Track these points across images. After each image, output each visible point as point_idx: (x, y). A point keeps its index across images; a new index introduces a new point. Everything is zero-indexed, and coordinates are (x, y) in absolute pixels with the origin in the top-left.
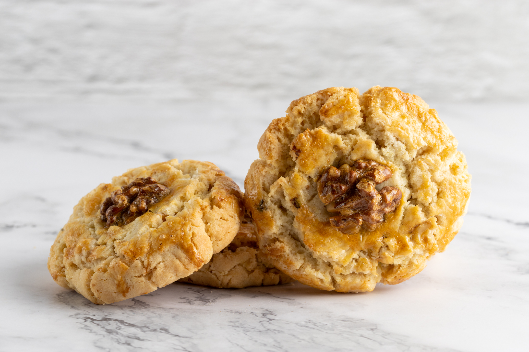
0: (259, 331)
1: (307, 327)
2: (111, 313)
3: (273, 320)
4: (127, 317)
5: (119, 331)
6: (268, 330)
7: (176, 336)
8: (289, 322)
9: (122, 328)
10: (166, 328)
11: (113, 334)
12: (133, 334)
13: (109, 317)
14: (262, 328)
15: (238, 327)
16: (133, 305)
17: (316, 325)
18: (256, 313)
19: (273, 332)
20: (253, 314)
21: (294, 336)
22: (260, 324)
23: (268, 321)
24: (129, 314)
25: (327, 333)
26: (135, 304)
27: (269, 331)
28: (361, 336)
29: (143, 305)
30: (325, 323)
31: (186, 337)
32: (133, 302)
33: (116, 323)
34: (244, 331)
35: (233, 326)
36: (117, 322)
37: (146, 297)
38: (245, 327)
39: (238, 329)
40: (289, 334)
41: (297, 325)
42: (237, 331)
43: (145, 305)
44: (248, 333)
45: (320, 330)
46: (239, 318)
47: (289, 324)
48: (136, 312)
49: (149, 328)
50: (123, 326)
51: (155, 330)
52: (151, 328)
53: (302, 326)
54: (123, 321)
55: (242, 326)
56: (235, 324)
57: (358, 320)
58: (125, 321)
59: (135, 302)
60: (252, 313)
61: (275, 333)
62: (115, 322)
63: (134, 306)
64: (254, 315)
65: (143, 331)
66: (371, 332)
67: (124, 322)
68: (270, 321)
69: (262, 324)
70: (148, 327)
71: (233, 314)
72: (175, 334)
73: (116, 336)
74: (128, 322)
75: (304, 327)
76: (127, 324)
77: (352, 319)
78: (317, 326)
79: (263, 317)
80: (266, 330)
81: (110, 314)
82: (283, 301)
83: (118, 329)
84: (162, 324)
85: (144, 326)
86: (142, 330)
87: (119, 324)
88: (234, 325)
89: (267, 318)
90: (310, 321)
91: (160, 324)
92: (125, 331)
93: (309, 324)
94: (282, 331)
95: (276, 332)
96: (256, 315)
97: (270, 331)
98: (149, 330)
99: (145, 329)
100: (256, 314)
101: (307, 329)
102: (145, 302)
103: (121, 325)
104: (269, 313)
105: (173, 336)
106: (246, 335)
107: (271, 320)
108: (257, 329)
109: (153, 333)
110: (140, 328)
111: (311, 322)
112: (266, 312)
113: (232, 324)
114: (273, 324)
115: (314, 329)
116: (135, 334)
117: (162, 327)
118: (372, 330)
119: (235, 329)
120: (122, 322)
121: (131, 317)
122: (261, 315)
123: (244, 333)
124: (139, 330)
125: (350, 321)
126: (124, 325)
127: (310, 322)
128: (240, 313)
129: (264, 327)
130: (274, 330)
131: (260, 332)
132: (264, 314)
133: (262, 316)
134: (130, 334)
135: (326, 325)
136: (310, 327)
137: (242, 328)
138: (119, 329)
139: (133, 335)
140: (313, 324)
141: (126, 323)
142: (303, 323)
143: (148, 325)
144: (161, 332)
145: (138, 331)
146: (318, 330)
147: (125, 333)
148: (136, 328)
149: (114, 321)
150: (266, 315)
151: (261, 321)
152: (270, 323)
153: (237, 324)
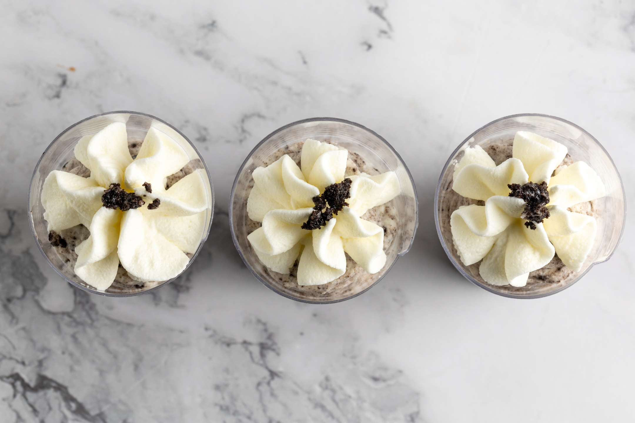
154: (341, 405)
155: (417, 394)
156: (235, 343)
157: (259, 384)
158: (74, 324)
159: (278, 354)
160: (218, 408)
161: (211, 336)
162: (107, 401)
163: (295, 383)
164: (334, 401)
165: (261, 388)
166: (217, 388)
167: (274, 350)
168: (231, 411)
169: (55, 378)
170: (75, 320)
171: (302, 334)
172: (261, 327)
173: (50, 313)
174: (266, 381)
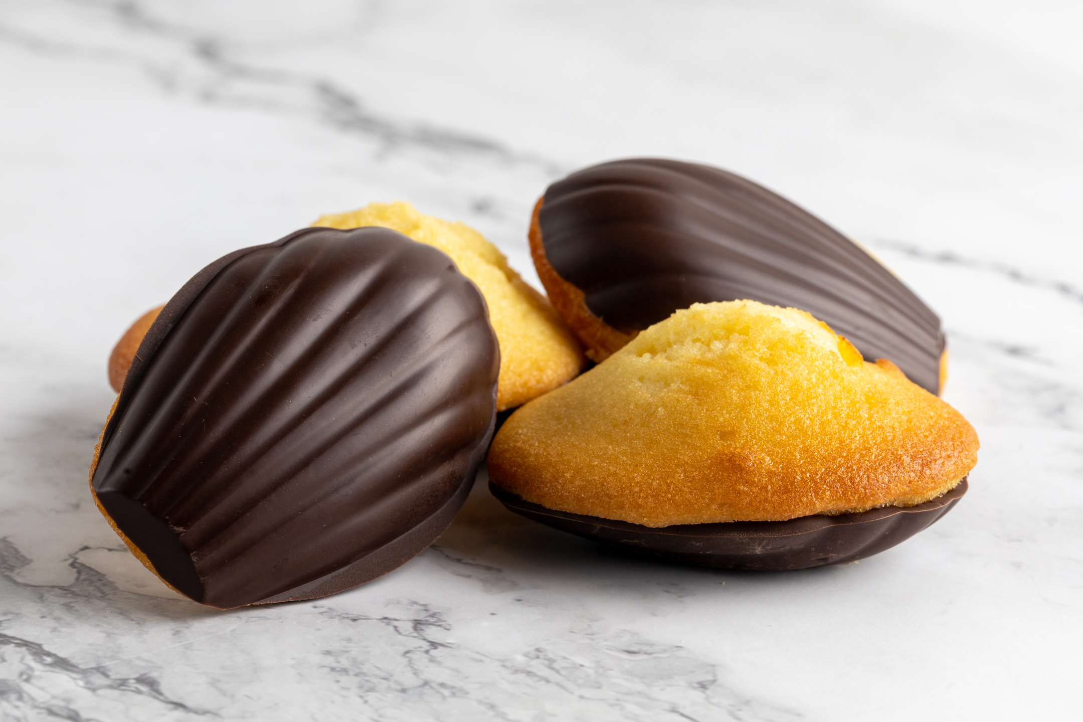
0: (399, 687)
1: (529, 673)
2: (12, 613)
3: (440, 648)
4: (54, 630)
5: (26, 687)
6: (426, 683)
7: (179, 705)
8: (483, 655)
9: (37, 673)
10: (154, 675)
11: (8, 700)
12: (64, 700)
13: (6, 628)
14: (409, 680)
15: (345, 671)
16: (71, 586)
17: (555, 665)
18: (396, 620)
19: (438, 692)
20: (388, 624)
21: (492, 707)
22: (404, 661)
23: (427, 652)
24: (60, 619)
25: (582, 697)
26: (77, 579)
27: (426, 690)
28: (674, 710)
29: (98, 584)
30: (579, 660)
31: (205, 712)
32: (75, 570)
33: (20, 655)
34: (361, 687)
35: (333, 669)
36: (24, 649)
37: (110, 553)
38: (364, 674)
39: (345, 680)
40: (480, 702)
41: (504, 666)
42: (343, 688)
43: (104, 585)
44: (371, 697)
45: (562, 687)
46: (349, 640)
47: (481, 661)
48: (76, 610)
49: (107, 676)
50: (38, 668)
51: (122, 684)
52: (113, 675)
53: (516, 671)
54: (40, 646)
55: (357, 671)
56: (338, 662)
57: (665, 651)
58: (46, 648)
59: (79, 572)
60: (386, 618)
61: (444, 697)
62: (18, 649)
63: (73, 589)
64: (391, 629)
65: (89, 689)
66: (698, 695)
67: (43, 650)
68: (434, 652)
69: (410, 661)
70: (102, 671)
71: (336, 621)
72: (175, 700)
73: (17, 707)
74: (53, 651)
75: (522, 676)
76: (49, 660)
77: (652, 645)
78: (557, 672)
79: (415, 634)
80: (420, 686)
81: (9, 617)
82: (469, 576)
83: (25, 677)
84: (144, 660)
85: (94, 666)
86: (88, 683)
87: (30, 660)
88: (334, 665)
89: (425, 639)
90: (538, 650)
91: (139, 658)
92: (42, 689)
93: (535, 662)
94: (461, 690)
95: (446, 692)
96: (396, 628)
97: (431, 687)
98: (107, 682)
99: (98, 680)
100: (396, 623)
101: (530, 681)
102: (104, 575)
103: (33, 664)
104: (431, 620)
105: (171, 706)
106: (366, 702)
107: (434, 645)
108: (396, 682)
109: (115, 693)
110: (84, 672)
111: (541, 655)
112: (422, 616)
113: (330, 661)
114: (439, 663)
115: (548, 681)
116: (68, 700)
117: (143, 672)
118: (703, 686)
119: (338, 681)
120: (37, 651)
121: (63, 629)
122: (409, 626)
123: (361, 697)
124: (81, 683)
125: (646, 653)
126: (41, 662)
127: (538, 657)
128: (354, 620)
129: (416, 673)
130: (442, 685)
131: (404, 691)
132: (418, 624)
133: (412, 630)
134: (54, 697)
135: (582, 666)
136: (539, 673)
137: (356, 675)
138: (27, 680)
139: (62, 704)
140: (547, 662)
141: (48, 654)
142: (520, 659)
143: (107, 663)
144: (139, 692)
145: (78, 685)
146: (558, 684)
147: (41, 697)
148: (74, 675)
149: (18, 645)
150: (423, 627)
151: (407, 649)
152: (432, 660)
153: (345, 662)
154: (562, 672)
155: (713, 666)
156: (367, 618)
157: (407, 652)
158: (70, 595)
159: (448, 630)
160: (327, 670)
161: (321, 613)
162: (113, 658)
163: (477, 653)
164: (552, 668)
165: (408, 655)
166: (328, 653)
167: (439, 626)
168: (351, 673)
169: (19, 637)
170: (73, 593)
171: (493, 614)
172: (416, 607)
173: (26, 585)
174: (422, 650)
